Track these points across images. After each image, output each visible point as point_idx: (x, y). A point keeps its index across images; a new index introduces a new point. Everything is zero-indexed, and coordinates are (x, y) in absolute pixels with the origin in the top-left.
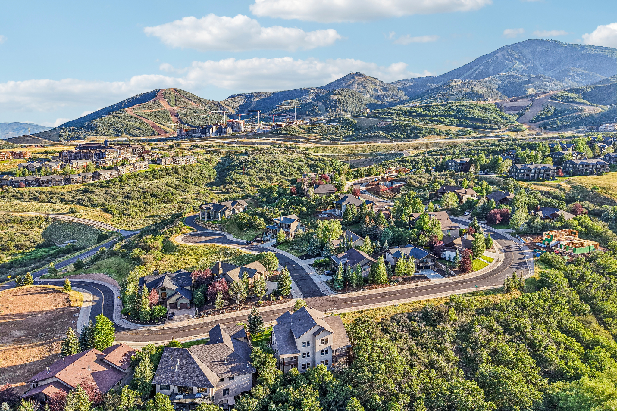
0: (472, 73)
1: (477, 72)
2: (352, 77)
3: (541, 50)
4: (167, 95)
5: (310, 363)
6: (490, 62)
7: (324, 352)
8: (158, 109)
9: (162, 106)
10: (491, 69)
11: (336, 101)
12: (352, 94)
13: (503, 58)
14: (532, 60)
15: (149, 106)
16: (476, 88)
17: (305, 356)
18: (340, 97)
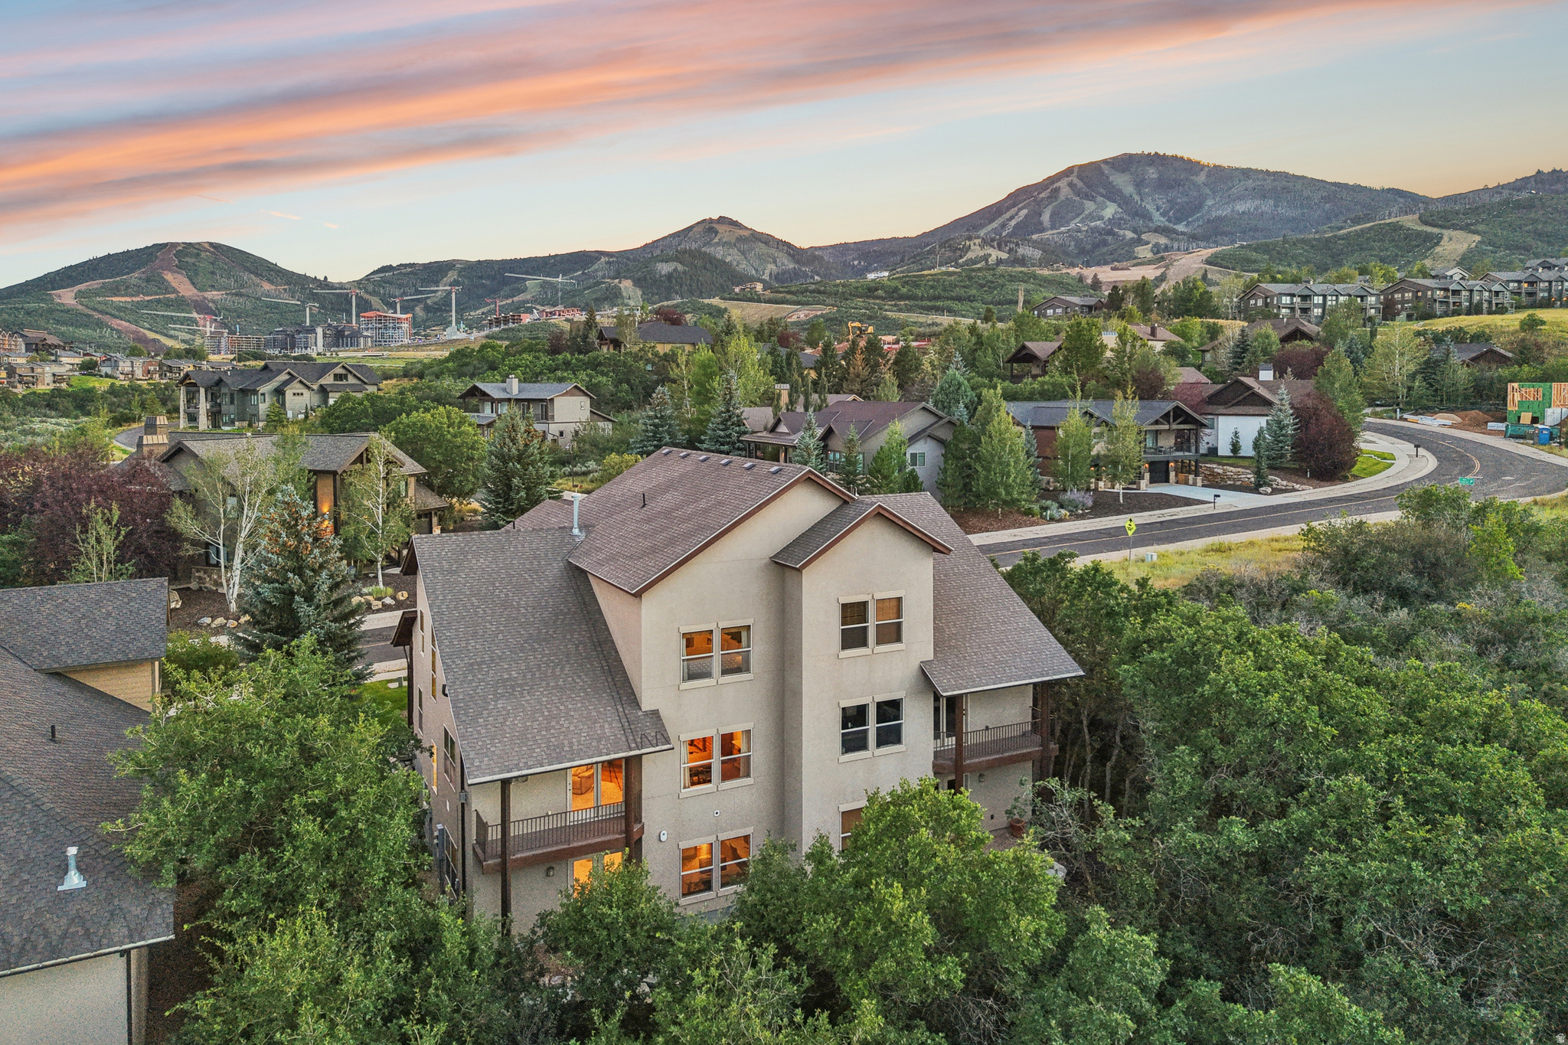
1: (1013, 223)
2: (709, 227)
3: (1155, 176)
4: (187, 259)
5: (746, 838)
6: (1043, 198)
7: (872, 726)
8: (156, 294)
9: (168, 288)
10: (1046, 217)
11: (669, 276)
12: (711, 263)
13: (1071, 192)
14: (1137, 198)
15: (128, 287)
16: (1021, 251)
17: (708, 769)
18: (680, 268)
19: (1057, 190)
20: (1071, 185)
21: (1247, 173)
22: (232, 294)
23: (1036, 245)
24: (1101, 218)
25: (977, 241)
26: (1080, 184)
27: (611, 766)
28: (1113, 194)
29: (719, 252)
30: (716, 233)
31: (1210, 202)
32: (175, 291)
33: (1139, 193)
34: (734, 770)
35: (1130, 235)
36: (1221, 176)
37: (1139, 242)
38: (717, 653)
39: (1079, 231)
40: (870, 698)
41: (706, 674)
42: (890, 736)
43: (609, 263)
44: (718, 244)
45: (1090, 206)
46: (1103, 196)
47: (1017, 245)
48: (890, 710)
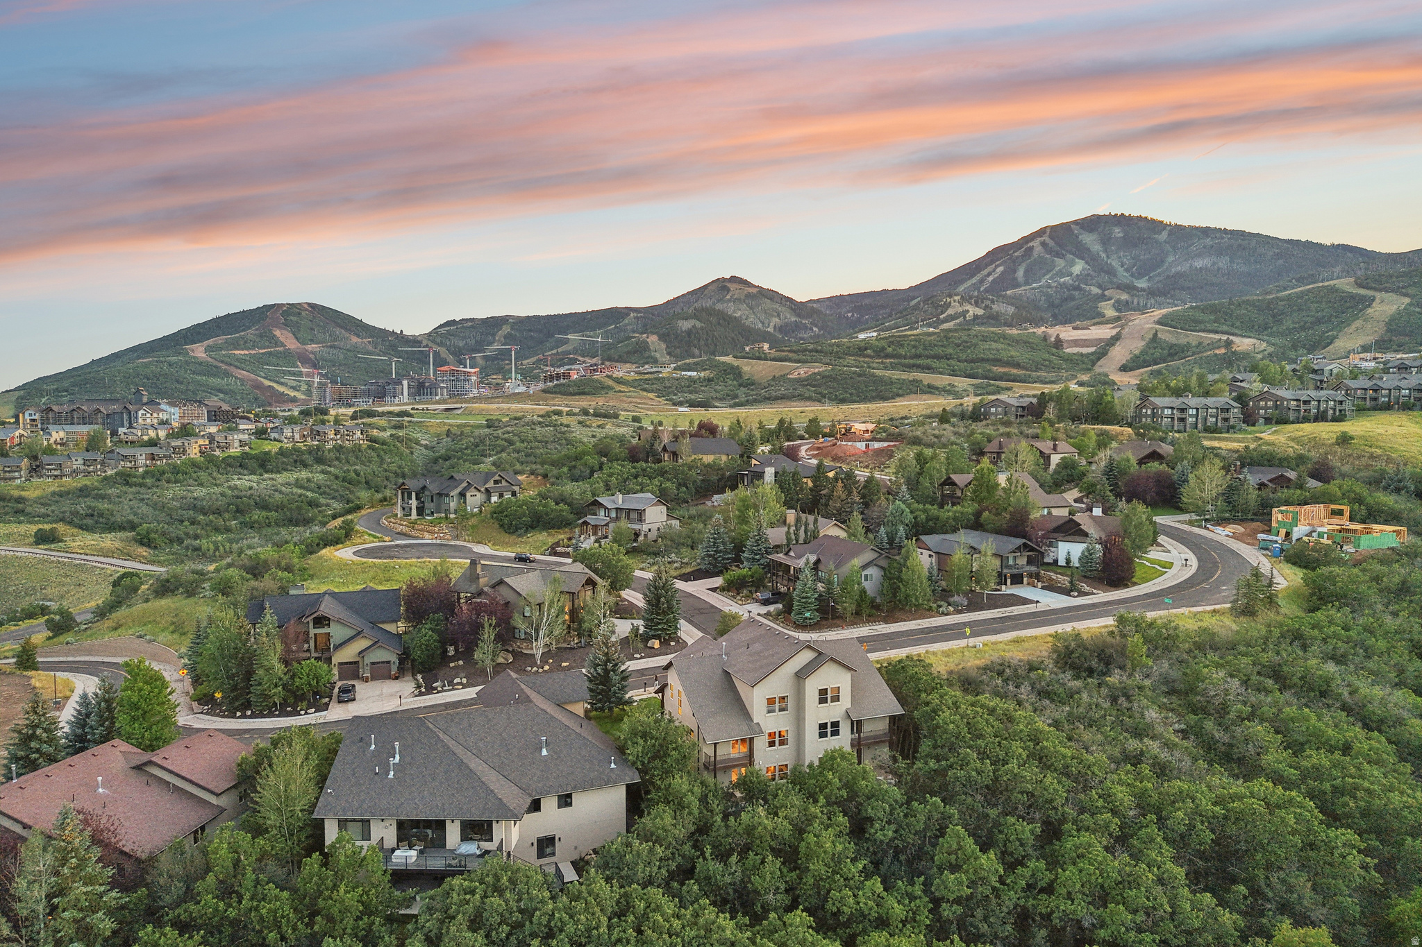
0: (982, 281)
1: (990, 279)
2: (722, 286)
3: (1121, 235)
4: (292, 318)
5: (786, 765)
6: (1017, 257)
7: (829, 729)
8: (268, 347)
9: (277, 343)
10: (1020, 273)
11: (689, 332)
12: (724, 319)
13: (1043, 251)
14: (1103, 255)
15: (246, 342)
16: (995, 307)
17: (774, 742)
18: (698, 324)
19: (1031, 248)
20: (1043, 244)
21: (1206, 231)
22: (327, 347)
23: (1010, 301)
24: (1070, 274)
25: (957, 298)
26: (1051, 243)
27: (743, 741)
28: (1082, 252)
29: (730, 309)
30: (729, 290)
31: (1171, 259)
32: (283, 345)
33: (1105, 251)
34: (782, 743)
35: (1095, 290)
36: (1182, 234)
37: (1103, 298)
38: (777, 705)
39: (1049, 286)
40: (828, 721)
41: (774, 711)
42: (835, 733)
43: (637, 318)
44: (729, 301)
45: (1060, 263)
46: (1073, 254)
47: (993, 302)
48: (835, 725)
